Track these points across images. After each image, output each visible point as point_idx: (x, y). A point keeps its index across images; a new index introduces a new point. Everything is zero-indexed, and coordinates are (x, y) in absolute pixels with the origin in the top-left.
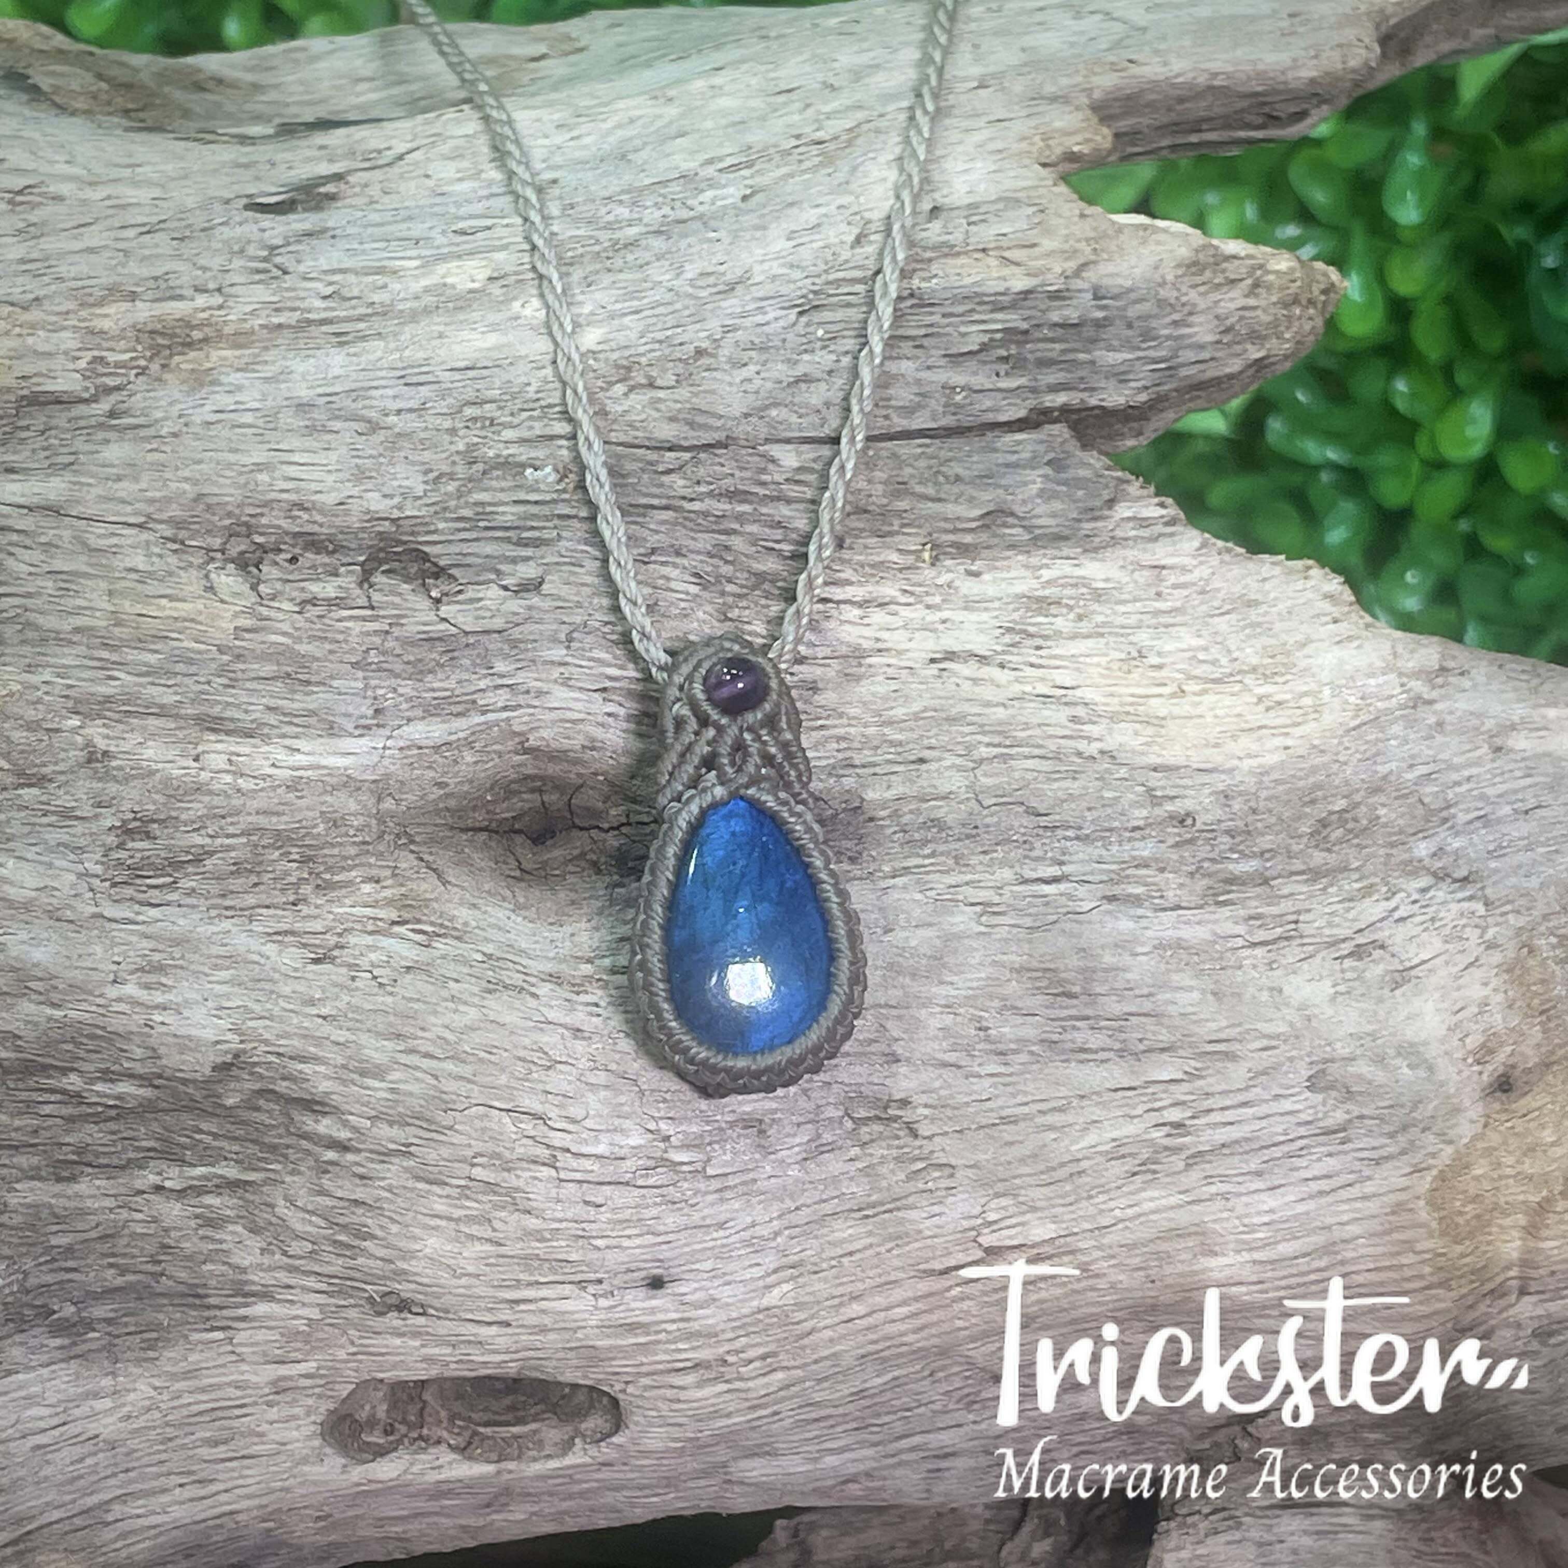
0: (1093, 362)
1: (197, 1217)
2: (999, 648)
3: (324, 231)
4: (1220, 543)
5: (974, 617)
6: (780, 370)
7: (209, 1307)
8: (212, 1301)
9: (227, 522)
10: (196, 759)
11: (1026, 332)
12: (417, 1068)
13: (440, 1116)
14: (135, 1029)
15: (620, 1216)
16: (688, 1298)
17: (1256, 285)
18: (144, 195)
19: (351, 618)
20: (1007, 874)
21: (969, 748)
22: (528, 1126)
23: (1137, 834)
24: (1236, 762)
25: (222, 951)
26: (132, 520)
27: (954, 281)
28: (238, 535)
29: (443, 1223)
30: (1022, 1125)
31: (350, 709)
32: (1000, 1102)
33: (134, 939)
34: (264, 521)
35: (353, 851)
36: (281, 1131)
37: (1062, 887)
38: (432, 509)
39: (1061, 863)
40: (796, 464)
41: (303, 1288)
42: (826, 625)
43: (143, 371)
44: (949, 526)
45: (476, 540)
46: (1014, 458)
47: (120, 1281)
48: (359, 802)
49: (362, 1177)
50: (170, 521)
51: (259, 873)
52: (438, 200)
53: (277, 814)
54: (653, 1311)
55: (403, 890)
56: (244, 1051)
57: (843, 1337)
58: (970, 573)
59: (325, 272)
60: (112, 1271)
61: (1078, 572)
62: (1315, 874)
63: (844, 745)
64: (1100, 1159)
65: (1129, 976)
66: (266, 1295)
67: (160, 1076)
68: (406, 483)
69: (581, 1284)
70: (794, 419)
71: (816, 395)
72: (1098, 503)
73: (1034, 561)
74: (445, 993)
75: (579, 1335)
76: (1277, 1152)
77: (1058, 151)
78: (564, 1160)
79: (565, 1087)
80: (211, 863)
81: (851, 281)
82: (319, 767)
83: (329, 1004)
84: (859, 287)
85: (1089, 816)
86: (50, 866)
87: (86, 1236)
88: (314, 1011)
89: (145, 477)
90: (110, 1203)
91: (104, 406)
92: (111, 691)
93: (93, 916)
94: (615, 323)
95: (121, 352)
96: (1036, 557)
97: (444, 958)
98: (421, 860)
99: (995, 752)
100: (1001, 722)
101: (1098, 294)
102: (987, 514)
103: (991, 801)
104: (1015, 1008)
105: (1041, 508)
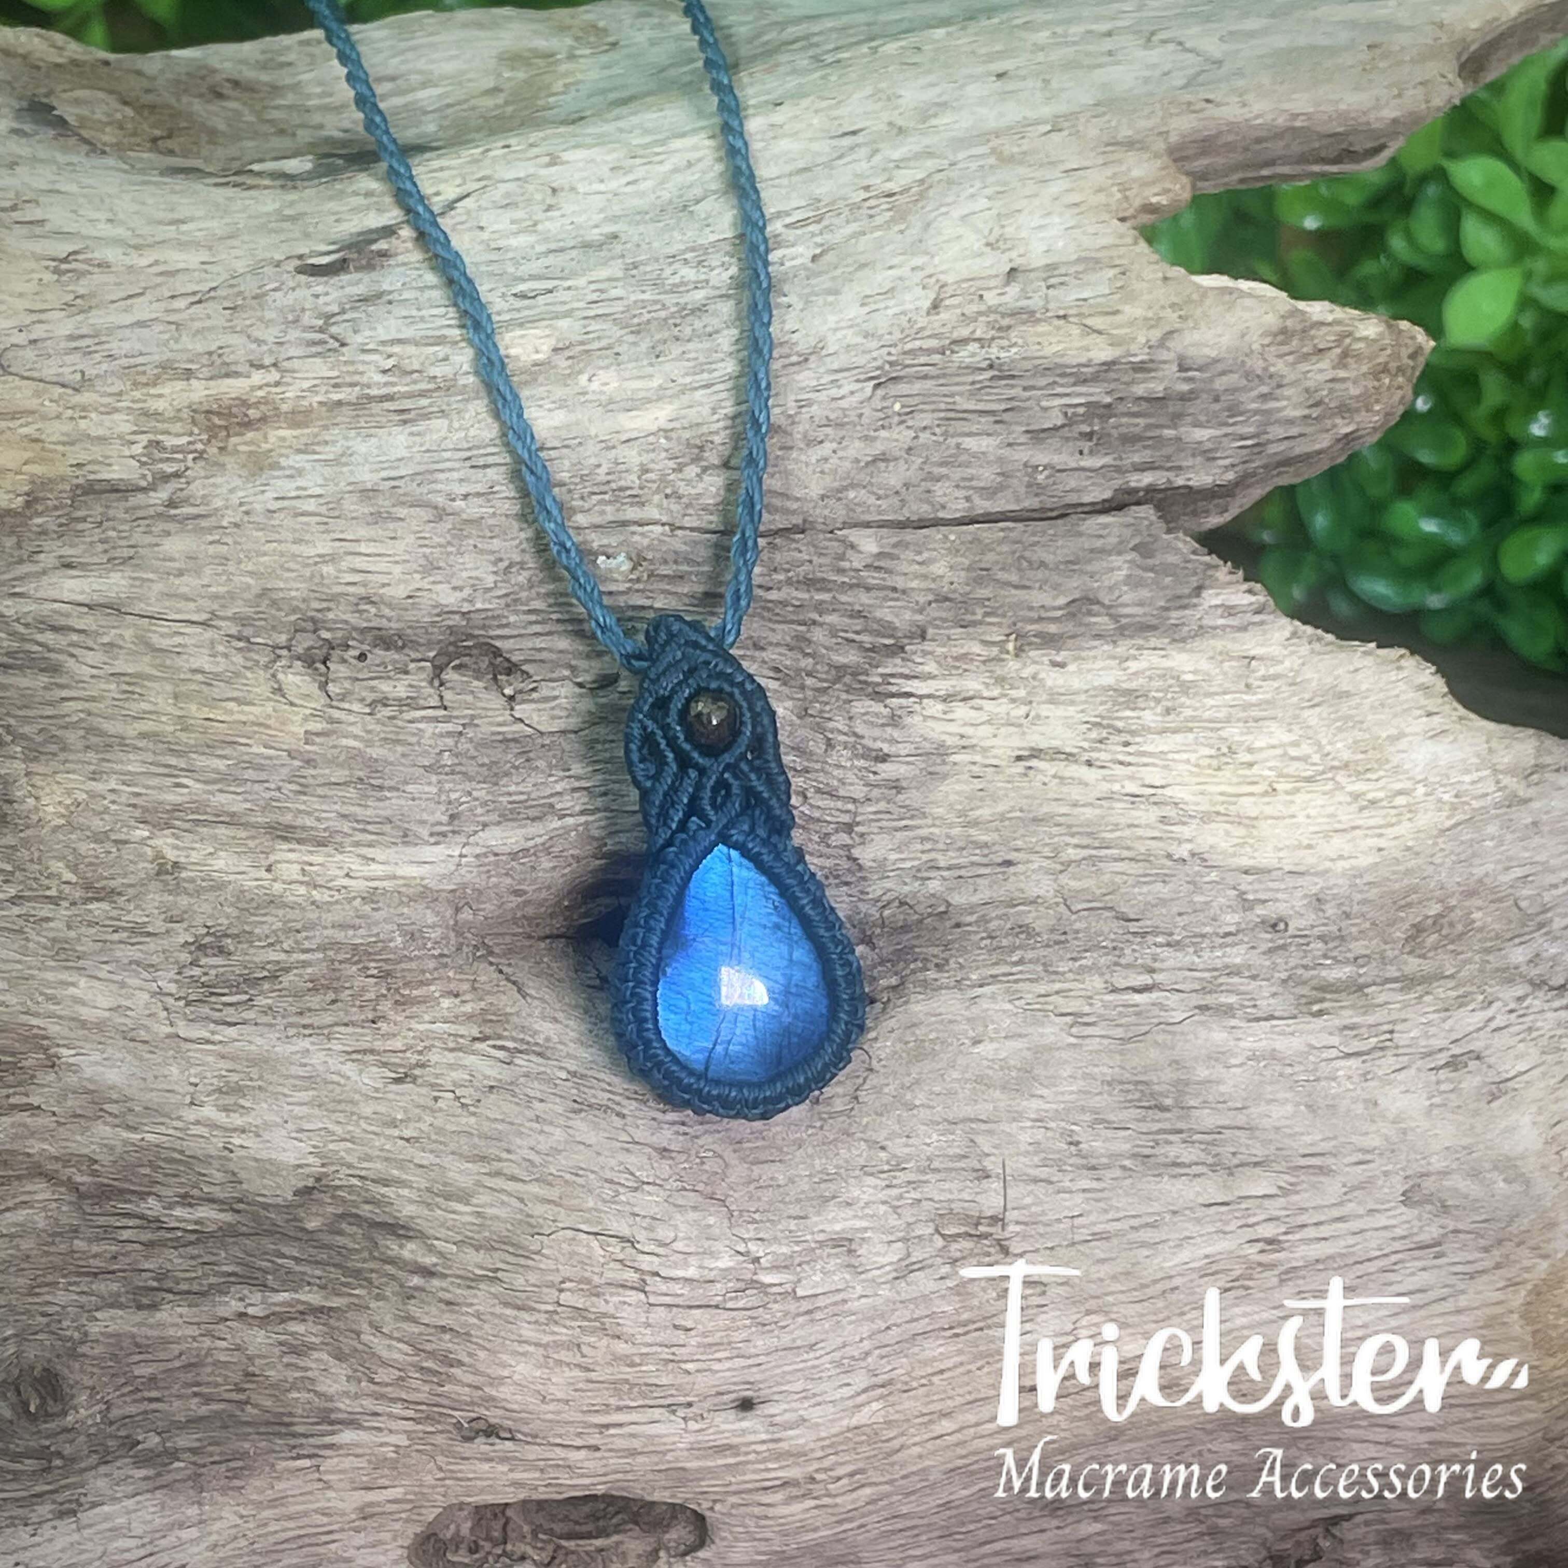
0: (1179, 439)
1: (281, 1344)
2: (1086, 745)
3: (380, 295)
4: (1309, 629)
5: (1060, 711)
6: (856, 449)
7: (294, 1435)
8: (300, 1429)
9: (293, 618)
10: (269, 870)
11: (1108, 406)
12: (502, 1191)
13: (526, 1240)
14: (214, 1153)
15: (709, 1340)
16: (778, 1419)
17: (1345, 354)
18: (191, 259)
19: (423, 719)
20: (1097, 982)
21: (1057, 851)
22: (616, 1248)
23: (1229, 940)
24: (1328, 864)
25: (301, 1072)
26: (195, 618)
27: (1033, 350)
28: (304, 631)
29: (531, 1349)
30: (1115, 1241)
31: (425, 816)
32: (1093, 1218)
33: (211, 1059)
34: (331, 615)
35: (431, 964)
36: (366, 1254)
37: (1154, 995)
38: (502, 602)
39: (1152, 971)
40: (876, 550)
41: (390, 1415)
42: (908, 720)
43: (200, 456)
44: (1034, 615)
45: (550, 633)
46: (1099, 543)
47: (204, 1410)
48: (437, 914)
49: (449, 1303)
50: (235, 618)
51: (336, 990)
52: (494, 256)
53: (354, 927)
54: (744, 1432)
55: (482, 1004)
56: (326, 1175)
57: (933, 1453)
58: (1055, 664)
59: (383, 343)
60: (196, 1400)
61: (1165, 663)
62: (1408, 982)
63: (928, 846)
64: (1195, 1276)
65: (1222, 1088)
66: (352, 1423)
67: (240, 1201)
68: (474, 574)
69: (671, 1408)
70: (872, 500)
71: (894, 477)
72: (1187, 591)
73: (1120, 650)
74: (530, 1114)
75: (669, 1457)
76: (1371, 1267)
77: (1137, 203)
78: (655, 1284)
79: (654, 1210)
80: (287, 980)
81: (929, 351)
82: (395, 877)
83: (412, 1125)
84: (936, 358)
85: (1181, 921)
86: (123, 985)
87: (170, 1365)
88: (396, 1133)
89: (208, 571)
90: (193, 1331)
91: (162, 495)
92: (179, 799)
93: (169, 1036)
94: (685, 399)
95: (178, 435)
96: (1122, 647)
97: (528, 1076)
98: (500, 972)
99: (1082, 854)
100: (1090, 823)
101: (1184, 365)
102: (1073, 602)
103: (1081, 907)
104: (1107, 1121)
105: (1127, 596)
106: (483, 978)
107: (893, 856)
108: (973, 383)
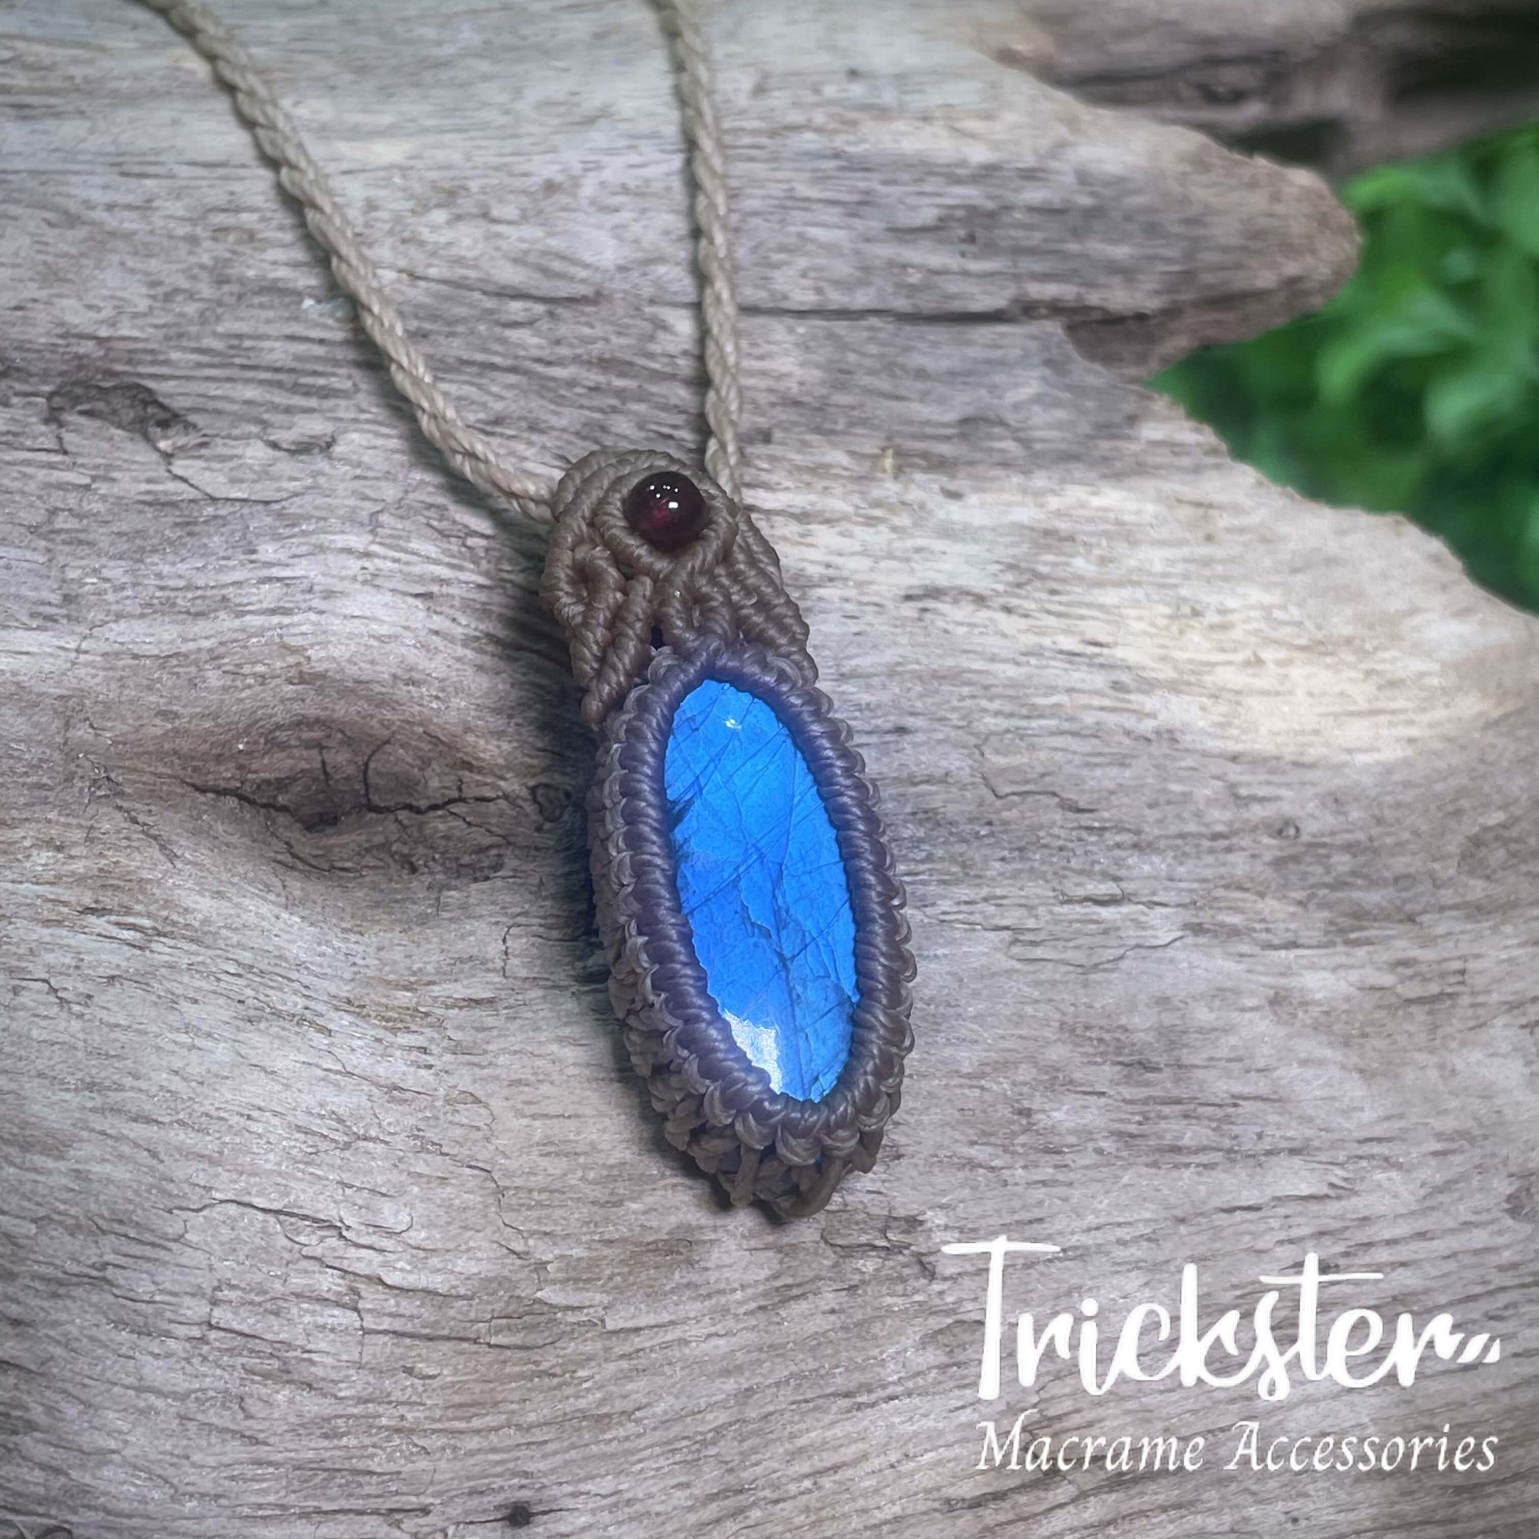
0: (1086, 255)
2: (1000, 588)
4: (1277, 487)
5: (959, 548)
11: (991, 215)
12: (122, 1138)
13: (157, 1218)
15: (461, 1397)
19: (30, 462)
20: (1041, 889)
21: (969, 719)
22: (311, 1239)
23: (1220, 844)
24: (1344, 757)
27: (891, 147)
29: (159, 1403)
31: (24, 591)
32: (1057, 1227)
35: (22, 798)
37: (1125, 909)
38: (160, 333)
39: (1116, 879)
44: (915, 429)
45: (229, 380)
46: (997, 354)
48: (36, 725)
49: (15, 1322)
55: (103, 863)
58: (948, 494)
61: (1096, 502)
62: (1475, 909)
65: (1233, 1040)
68: (119, 294)
69: (392, 1516)
72: (1117, 418)
73: (1035, 484)
78: (372, 1296)
79: (374, 1178)
81: (754, 132)
84: (763, 141)
85: (1152, 815)
94: (431, 139)
96: (1040, 480)
97: (171, 967)
98: (135, 821)
99: (1003, 723)
100: (1013, 684)
101: (1084, 178)
102: (965, 421)
103: (1008, 789)
104: (1071, 1082)
105: (1039, 416)
106: (105, 827)
108: (814, 170)
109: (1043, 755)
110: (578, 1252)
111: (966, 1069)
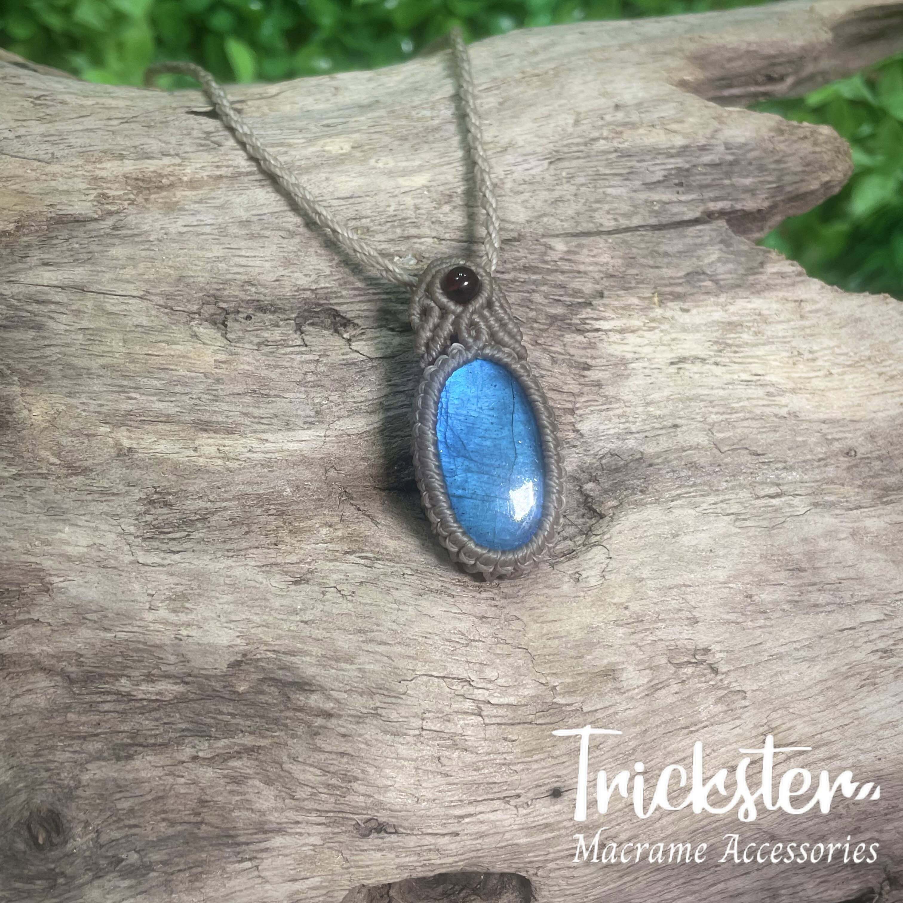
0: (733, 185)
1: (225, 777)
2: (712, 353)
4: (830, 287)
5: (692, 336)
6: (544, 195)
7: (239, 844)
8: (242, 839)
9: (201, 295)
10: (195, 450)
11: (687, 170)
12: (376, 653)
13: (395, 685)
14: (169, 642)
15: (528, 747)
18: (120, 103)
19: (292, 353)
20: (745, 494)
21: (705, 417)
22: (458, 687)
23: (822, 463)
24: (872, 415)
25: (228, 581)
26: (135, 293)
27: (639, 143)
28: (208, 303)
29: (406, 763)
30: (786, 659)
31: (299, 412)
32: (769, 645)
33: (162, 577)
34: (226, 293)
35: (312, 506)
36: (282, 707)
37: (783, 499)
38: (337, 283)
39: (778, 485)
40: (565, 249)
41: (308, 822)
43: (132, 202)
44: (666, 282)
45: (369, 301)
46: (699, 241)
47: (171, 831)
48: (313, 473)
49: (344, 736)
50: (161, 294)
51: (248, 525)
53: (257, 483)
54: (555, 814)
55: (349, 530)
56: (250, 651)
58: (683, 310)
60: (164, 824)
61: (750, 306)
63: (623, 420)
65: (836, 554)
66: (280, 831)
68: (317, 267)
69: (505, 799)
70: (558, 223)
71: (569, 210)
72: (755, 264)
73: (721, 301)
74: (389, 598)
75: (507, 836)
77: (677, 79)
78: (488, 710)
79: (481, 658)
80: (214, 520)
81: (578, 144)
82: (283, 451)
83: (308, 612)
84: (582, 148)
85: (790, 453)
86: (96, 529)
87: (143, 799)
88: (298, 618)
89: (142, 265)
90: (159, 772)
91: (110, 222)
92: (130, 407)
93: (131, 563)
94: (437, 170)
95: (116, 189)
96: (722, 299)
97: (385, 574)
98: (359, 509)
99: (721, 417)
100: (722, 399)
101: (728, 147)
102: (688, 274)
103: (726, 449)
104: (768, 580)
105: (721, 268)
106: (348, 514)
107: (602, 427)
108: (607, 160)
109: (739, 431)
110: (568, 680)
111: (721, 579)
